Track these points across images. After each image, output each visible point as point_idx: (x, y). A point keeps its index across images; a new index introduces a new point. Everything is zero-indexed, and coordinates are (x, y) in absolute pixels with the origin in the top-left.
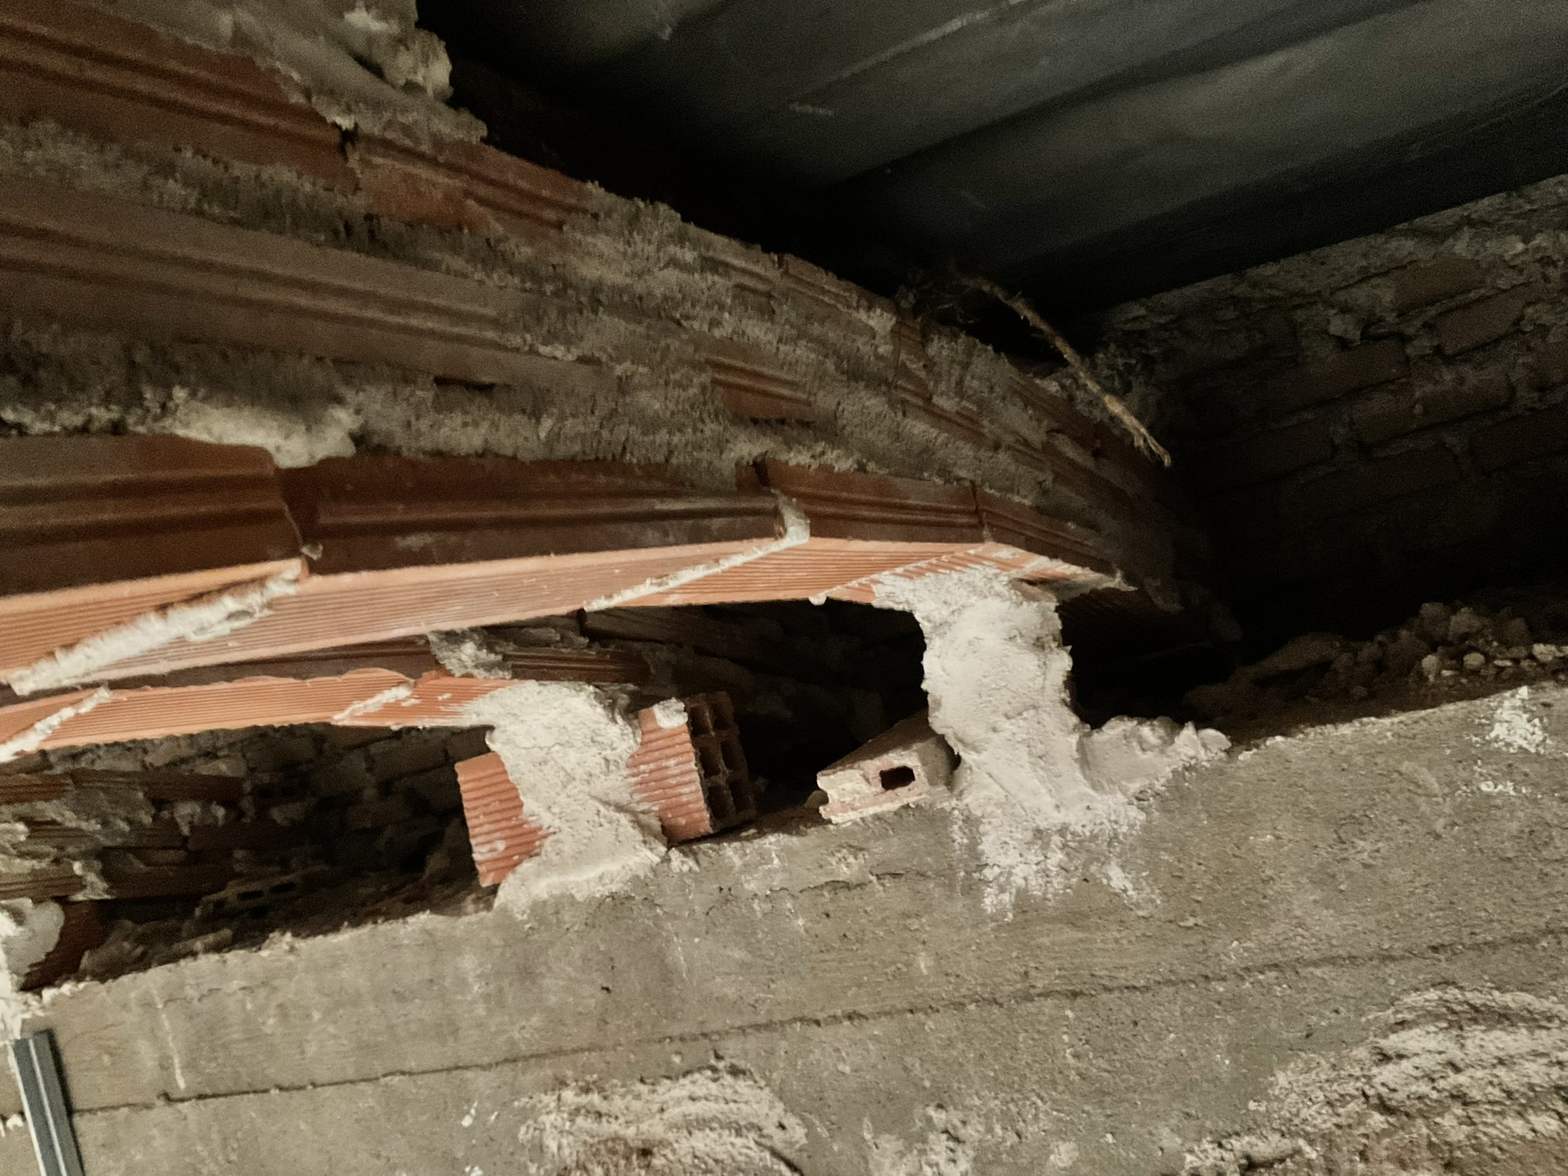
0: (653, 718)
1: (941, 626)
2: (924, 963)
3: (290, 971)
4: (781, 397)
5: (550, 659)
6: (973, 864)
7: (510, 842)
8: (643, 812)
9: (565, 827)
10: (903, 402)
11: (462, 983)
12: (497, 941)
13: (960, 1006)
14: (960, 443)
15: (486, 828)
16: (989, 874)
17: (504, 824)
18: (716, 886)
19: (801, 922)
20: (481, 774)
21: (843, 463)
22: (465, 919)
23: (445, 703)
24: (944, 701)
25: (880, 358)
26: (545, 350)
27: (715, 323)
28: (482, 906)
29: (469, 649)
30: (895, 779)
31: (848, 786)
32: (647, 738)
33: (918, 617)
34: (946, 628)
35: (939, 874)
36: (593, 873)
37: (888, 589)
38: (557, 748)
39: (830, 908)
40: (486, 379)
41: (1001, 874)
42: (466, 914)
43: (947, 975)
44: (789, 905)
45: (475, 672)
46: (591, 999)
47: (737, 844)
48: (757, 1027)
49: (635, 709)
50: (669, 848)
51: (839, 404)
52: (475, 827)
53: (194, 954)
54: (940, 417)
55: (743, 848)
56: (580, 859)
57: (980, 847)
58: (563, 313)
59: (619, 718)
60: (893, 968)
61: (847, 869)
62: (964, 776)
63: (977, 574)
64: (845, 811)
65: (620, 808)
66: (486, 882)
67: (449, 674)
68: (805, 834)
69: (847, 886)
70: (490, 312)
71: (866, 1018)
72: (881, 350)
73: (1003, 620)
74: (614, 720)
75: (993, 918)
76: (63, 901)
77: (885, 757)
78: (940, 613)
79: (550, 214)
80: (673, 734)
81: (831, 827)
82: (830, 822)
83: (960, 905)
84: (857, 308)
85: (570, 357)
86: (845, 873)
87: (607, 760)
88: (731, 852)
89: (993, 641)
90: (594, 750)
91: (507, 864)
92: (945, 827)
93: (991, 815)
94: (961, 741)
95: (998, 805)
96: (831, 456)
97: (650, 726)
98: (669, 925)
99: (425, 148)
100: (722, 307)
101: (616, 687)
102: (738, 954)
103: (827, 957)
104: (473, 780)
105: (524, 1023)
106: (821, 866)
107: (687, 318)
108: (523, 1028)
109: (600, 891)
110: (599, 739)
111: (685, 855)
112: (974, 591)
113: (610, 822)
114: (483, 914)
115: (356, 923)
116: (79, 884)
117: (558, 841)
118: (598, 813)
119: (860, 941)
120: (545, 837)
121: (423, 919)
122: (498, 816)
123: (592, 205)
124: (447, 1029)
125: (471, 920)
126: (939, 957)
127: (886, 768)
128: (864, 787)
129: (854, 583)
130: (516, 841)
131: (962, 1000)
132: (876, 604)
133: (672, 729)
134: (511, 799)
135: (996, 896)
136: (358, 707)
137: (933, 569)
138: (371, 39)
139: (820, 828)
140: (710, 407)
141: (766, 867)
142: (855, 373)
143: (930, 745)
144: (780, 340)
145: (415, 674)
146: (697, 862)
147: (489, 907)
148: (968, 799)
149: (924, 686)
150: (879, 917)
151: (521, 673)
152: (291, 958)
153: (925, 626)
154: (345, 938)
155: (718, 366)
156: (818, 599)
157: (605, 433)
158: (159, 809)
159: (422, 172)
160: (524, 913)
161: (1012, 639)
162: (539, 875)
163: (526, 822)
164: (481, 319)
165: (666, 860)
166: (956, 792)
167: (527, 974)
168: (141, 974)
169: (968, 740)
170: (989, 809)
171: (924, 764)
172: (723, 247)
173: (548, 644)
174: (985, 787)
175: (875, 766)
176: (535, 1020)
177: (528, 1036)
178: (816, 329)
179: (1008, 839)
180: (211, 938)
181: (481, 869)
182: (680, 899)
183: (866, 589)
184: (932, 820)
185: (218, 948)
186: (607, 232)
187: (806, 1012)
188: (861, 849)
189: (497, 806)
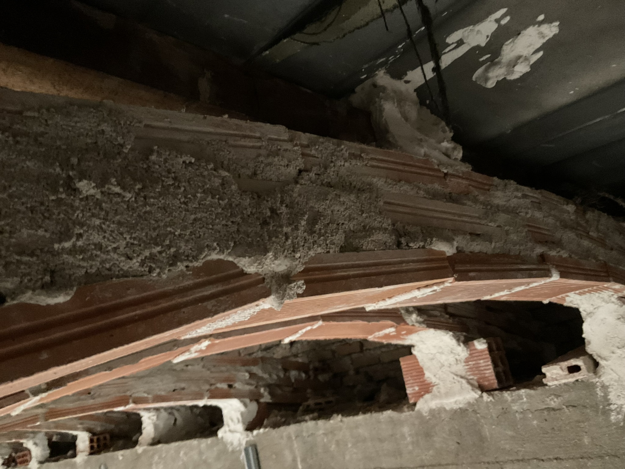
0: (474, 345)
1: (590, 314)
2: (586, 440)
3: (341, 429)
4: (545, 234)
5: (437, 321)
6: (606, 403)
7: (421, 387)
8: (471, 379)
9: (441, 383)
10: (581, 234)
11: (403, 436)
12: (417, 422)
13: (601, 457)
14: (600, 248)
15: (411, 381)
16: (613, 407)
17: (418, 381)
18: (501, 407)
19: (535, 422)
20: (409, 362)
21: (565, 254)
22: (404, 414)
23: (403, 335)
24: (592, 342)
25: (572, 220)
26: (490, 224)
27: (527, 213)
28: (410, 409)
29: (414, 316)
30: (574, 369)
31: (555, 371)
32: (472, 352)
33: (581, 310)
34: (592, 314)
35: (592, 407)
36: (452, 400)
37: (571, 299)
38: (438, 354)
39: (547, 417)
40: (479, 233)
41: (618, 407)
42: (405, 412)
43: (597, 445)
44: (530, 416)
45: (415, 324)
46: (453, 446)
47: (509, 392)
48: (518, 461)
49: (467, 341)
50: (482, 392)
51: (562, 236)
52: (407, 381)
53: (306, 421)
54: (592, 239)
55: (511, 394)
56: (447, 395)
57: (609, 397)
58: (492, 214)
59: (462, 344)
60: (574, 441)
61: (554, 403)
62: (601, 370)
63: (605, 294)
64: (553, 381)
65: (462, 377)
66: (411, 401)
67: (408, 324)
68: (537, 389)
69: (553, 409)
70: (477, 215)
71: (563, 460)
72: (572, 217)
73: (615, 312)
74: (459, 345)
75: (614, 424)
76: (257, 401)
77: (569, 361)
78: (590, 309)
79: (487, 187)
80: (482, 351)
81: (547, 387)
82: (546, 385)
83: (601, 419)
84: (564, 205)
85: (496, 226)
86: (553, 404)
87: (457, 360)
88: (507, 395)
89: (611, 319)
90: (452, 355)
91: (419, 395)
92: (594, 389)
93: (613, 385)
94: (599, 356)
95: (615, 381)
96: (562, 252)
97: (472, 348)
98: (482, 421)
99: (461, 175)
100: (529, 209)
101: (459, 333)
102: (510, 433)
103: (547, 436)
104: (407, 364)
105: (426, 453)
106: (543, 402)
107: (520, 212)
108: (426, 455)
109: (456, 407)
110: (454, 351)
111: (489, 395)
112: (603, 301)
113: (459, 382)
114: (411, 412)
115: (364, 413)
116: (261, 396)
117: (438, 388)
118: (454, 378)
119: (560, 430)
120: (433, 386)
121: (389, 413)
122: (416, 378)
123: (495, 183)
124: (398, 453)
125: (406, 414)
126: (592, 438)
127: (570, 365)
128: (561, 372)
129: (560, 296)
130: (423, 387)
131: (602, 455)
132: (565, 304)
133: (481, 349)
134: (420, 372)
135: (616, 416)
136: (377, 334)
137: (589, 292)
138: (447, 149)
139: (542, 387)
140: (528, 239)
141: (521, 401)
142: (565, 226)
143: (586, 357)
144: (544, 217)
145: (398, 323)
146: (494, 398)
147: (413, 410)
148: (603, 379)
149: (583, 336)
150: (567, 422)
151: (429, 326)
152: (341, 424)
153: (583, 314)
154: (360, 418)
155: (529, 226)
156: (546, 302)
157: (505, 246)
158: (286, 372)
159: (460, 180)
160: (426, 413)
161: (619, 319)
162: (432, 399)
163: (426, 380)
164: (475, 217)
165: (481, 397)
166: (598, 375)
167: (428, 435)
168: (287, 427)
169: (603, 356)
170: (612, 383)
171: (585, 364)
172: (527, 190)
173: (436, 316)
174: (610, 374)
175: (566, 364)
176: (431, 452)
177: (428, 458)
178: (553, 212)
179: (620, 394)
180: (311, 416)
181: (410, 396)
182: (487, 412)
183: (563, 299)
184: (589, 386)
185: (314, 419)
186: (500, 190)
187: (538, 456)
188: (560, 396)
189: (414, 374)
